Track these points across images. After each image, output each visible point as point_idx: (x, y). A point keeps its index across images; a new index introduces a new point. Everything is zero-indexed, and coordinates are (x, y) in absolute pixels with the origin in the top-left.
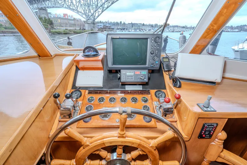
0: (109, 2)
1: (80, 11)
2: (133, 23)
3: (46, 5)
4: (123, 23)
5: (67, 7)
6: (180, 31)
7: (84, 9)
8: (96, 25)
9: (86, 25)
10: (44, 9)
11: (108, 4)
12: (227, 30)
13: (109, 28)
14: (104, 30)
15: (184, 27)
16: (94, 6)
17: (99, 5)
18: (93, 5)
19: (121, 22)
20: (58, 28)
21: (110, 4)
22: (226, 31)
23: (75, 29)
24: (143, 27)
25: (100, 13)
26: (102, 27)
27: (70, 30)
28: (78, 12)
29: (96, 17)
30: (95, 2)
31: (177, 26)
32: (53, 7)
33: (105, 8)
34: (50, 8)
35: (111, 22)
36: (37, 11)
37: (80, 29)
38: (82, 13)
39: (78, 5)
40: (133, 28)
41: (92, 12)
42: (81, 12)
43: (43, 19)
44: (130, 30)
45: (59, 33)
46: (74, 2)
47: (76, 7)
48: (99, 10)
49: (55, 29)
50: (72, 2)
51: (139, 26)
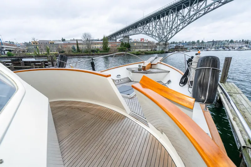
0: (185, 23)
1: (154, 35)
3: (129, 33)
4: (200, 41)
5: (144, 33)
7: (158, 33)
8: (167, 46)
9: (158, 46)
10: (127, 37)
11: (183, 25)
13: (181, 48)
14: (175, 50)
16: (168, 29)
17: (174, 27)
18: (168, 28)
19: (198, 41)
20: (133, 50)
21: (186, 24)
23: (147, 50)
24: (230, 44)
25: (173, 34)
26: (174, 47)
27: (142, 52)
28: (152, 35)
29: (168, 38)
30: (170, 25)
32: (134, 34)
33: (179, 29)
34: (132, 35)
35: (186, 42)
36: (122, 38)
37: (152, 50)
38: (156, 36)
39: (153, 30)
40: (214, 46)
41: (166, 34)
42: (155, 36)
43: (124, 44)
44: (209, 49)
46: (151, 28)
47: (151, 31)
48: (173, 32)
49: (131, 51)
50: (149, 29)
51: (224, 44)
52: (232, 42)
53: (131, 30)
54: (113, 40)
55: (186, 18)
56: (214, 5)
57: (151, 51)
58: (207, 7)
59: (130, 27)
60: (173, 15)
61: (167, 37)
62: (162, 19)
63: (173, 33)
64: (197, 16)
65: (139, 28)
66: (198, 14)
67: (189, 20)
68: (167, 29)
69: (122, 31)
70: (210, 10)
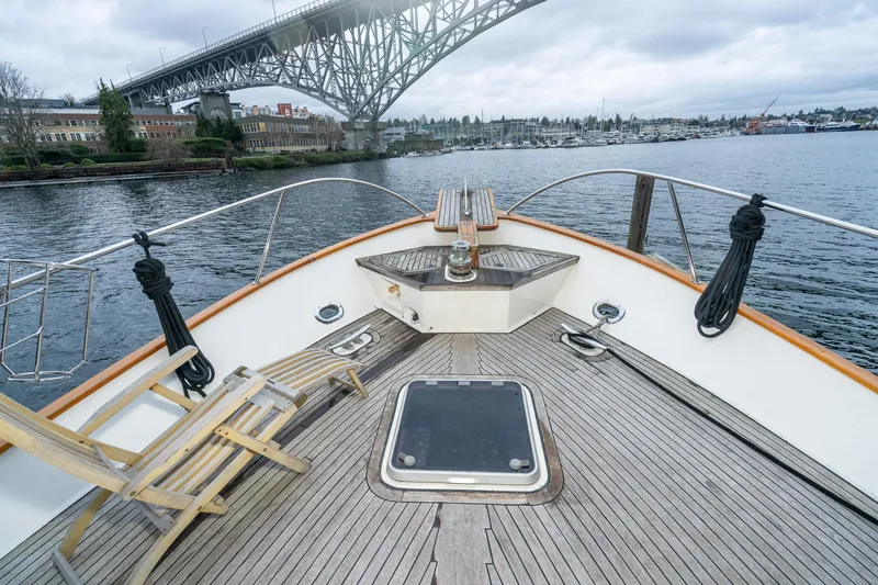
0: (425, 58)
1: (329, 91)
2: (508, 118)
3: (225, 80)
4: (472, 121)
5: (289, 82)
6: (682, 135)
7: (342, 85)
8: (381, 133)
9: (349, 135)
10: (218, 95)
11: (421, 64)
12: (868, 123)
14: (408, 147)
15: (694, 123)
16: (375, 75)
17: (392, 68)
18: (374, 69)
19: (466, 119)
20: (257, 149)
21: (428, 62)
22: (868, 128)
24: (544, 130)
25: (395, 92)
26: (403, 138)
27: (296, 156)
28: (323, 96)
29: (380, 107)
30: (379, 61)
31: (669, 121)
32: (247, 86)
33: (410, 78)
35: (433, 121)
37: (329, 149)
38: (337, 98)
39: (322, 74)
40: (509, 135)
41: (369, 90)
42: (332, 96)
43: (214, 123)
44: (499, 144)
45: (261, 167)
46: (312, 65)
47: (316, 79)
48: (391, 86)
49: (248, 153)
50: (305, 66)
51: (530, 128)
52: (545, 122)
53: (232, 66)
54: (152, 105)
55: (426, 40)
56: (498, 8)
57: (330, 154)
58: (480, 13)
59: (225, 54)
60: (382, 26)
61: (376, 101)
62: (348, 35)
63: (392, 89)
64: (458, 37)
65: (265, 60)
66: (457, 30)
67: (436, 48)
68: (371, 72)
69: (191, 70)
70: (489, 21)
